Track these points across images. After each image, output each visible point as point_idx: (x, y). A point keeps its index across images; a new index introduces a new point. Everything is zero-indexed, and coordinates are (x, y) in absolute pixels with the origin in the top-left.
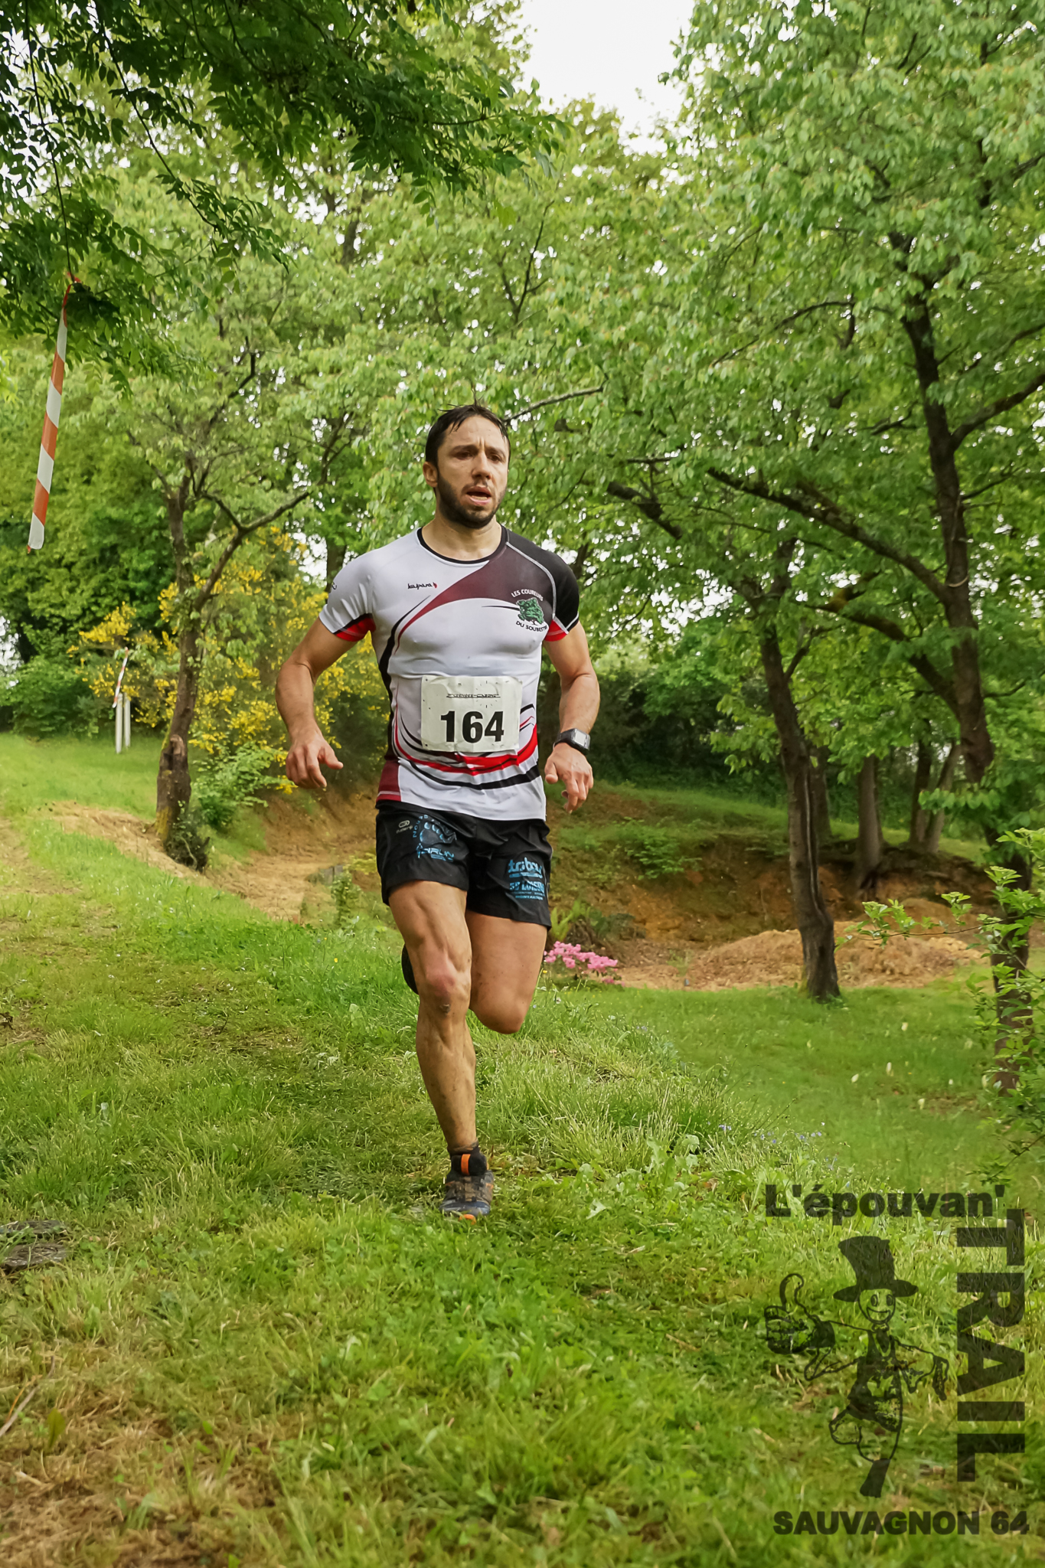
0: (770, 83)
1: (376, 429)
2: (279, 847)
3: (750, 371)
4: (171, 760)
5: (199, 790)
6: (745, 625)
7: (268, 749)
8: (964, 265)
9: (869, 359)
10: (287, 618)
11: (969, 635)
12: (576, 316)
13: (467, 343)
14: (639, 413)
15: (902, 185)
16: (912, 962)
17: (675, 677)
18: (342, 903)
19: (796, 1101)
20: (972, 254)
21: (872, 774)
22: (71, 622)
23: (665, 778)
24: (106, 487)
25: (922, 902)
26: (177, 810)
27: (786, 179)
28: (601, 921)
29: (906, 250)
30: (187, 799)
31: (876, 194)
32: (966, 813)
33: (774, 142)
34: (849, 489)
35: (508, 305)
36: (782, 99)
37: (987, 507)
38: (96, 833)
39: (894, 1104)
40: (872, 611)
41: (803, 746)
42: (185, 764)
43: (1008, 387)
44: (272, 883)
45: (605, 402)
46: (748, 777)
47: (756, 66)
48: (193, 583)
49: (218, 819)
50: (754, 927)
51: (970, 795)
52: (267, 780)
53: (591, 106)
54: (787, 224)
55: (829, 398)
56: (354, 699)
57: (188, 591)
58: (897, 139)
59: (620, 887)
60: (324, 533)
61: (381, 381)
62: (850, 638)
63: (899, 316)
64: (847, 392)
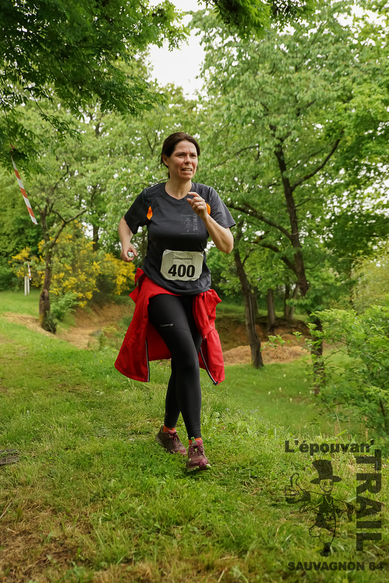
0: (230, 79)
1: (108, 189)
2: (80, 324)
3: (227, 168)
4: (44, 297)
5: (53, 307)
7: (75, 293)
8: (293, 134)
9: (265, 165)
10: (81, 250)
11: (299, 249)
13: (136, 161)
15: (272, 110)
16: (286, 355)
18: (101, 342)
19: (251, 400)
20: (295, 131)
21: (271, 295)
22: (9, 253)
24: (20, 209)
25: (289, 336)
26: (46, 314)
27: (236, 109)
29: (275, 131)
30: (49, 310)
31: (264, 113)
32: (301, 306)
33: (232, 98)
34: (260, 205)
35: (150, 149)
36: (234, 83)
37: (304, 209)
38: (19, 322)
39: (282, 401)
40: (269, 243)
41: (249, 287)
42: (48, 299)
43: (308, 172)
44: (78, 337)
46: (232, 297)
47: (226, 74)
48: (49, 240)
49: (60, 316)
50: (235, 345)
51: (302, 301)
52: (75, 303)
53: (174, 85)
54: (237, 123)
55: (253, 177)
56: (103, 276)
57: (48, 242)
58: (270, 96)
60: (92, 222)
61: (109, 174)
62: (262, 252)
63: (273, 151)
64: (258, 175)
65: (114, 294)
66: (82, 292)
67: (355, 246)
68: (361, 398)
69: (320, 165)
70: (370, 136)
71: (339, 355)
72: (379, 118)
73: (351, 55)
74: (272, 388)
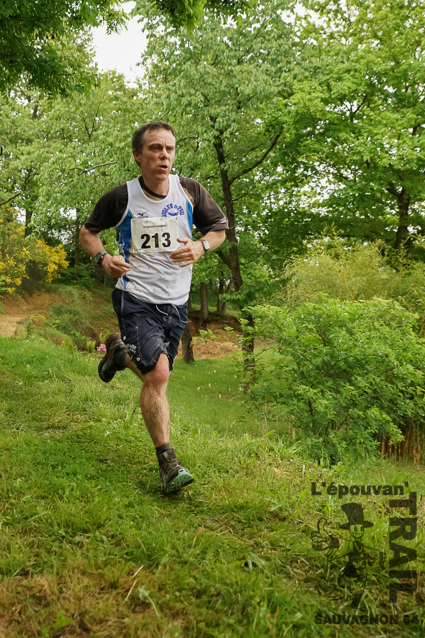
0: (172, 67)
1: (42, 173)
2: (8, 312)
7: (3, 278)
8: (232, 127)
9: (202, 155)
10: (11, 235)
11: (235, 244)
12: (108, 139)
13: (73, 146)
14: (129, 171)
15: (213, 102)
16: (217, 350)
18: (29, 331)
19: (180, 396)
20: (235, 124)
21: (204, 289)
25: (221, 331)
27: (176, 98)
29: (215, 122)
31: (205, 104)
32: (234, 301)
33: (173, 86)
35: (87, 134)
36: (175, 73)
37: (240, 204)
39: (211, 397)
43: (247, 166)
44: (5, 324)
45: (118, 167)
47: (167, 63)
51: (235, 296)
52: (4, 289)
53: (115, 72)
55: (191, 168)
56: (34, 262)
58: (211, 87)
60: (24, 207)
61: (44, 158)
63: (212, 142)
64: (196, 166)
65: (44, 281)
66: (10, 278)
67: (290, 243)
68: (290, 397)
69: (259, 159)
70: (310, 134)
71: (269, 352)
72: (318, 116)
73: (293, 52)
74: (203, 384)
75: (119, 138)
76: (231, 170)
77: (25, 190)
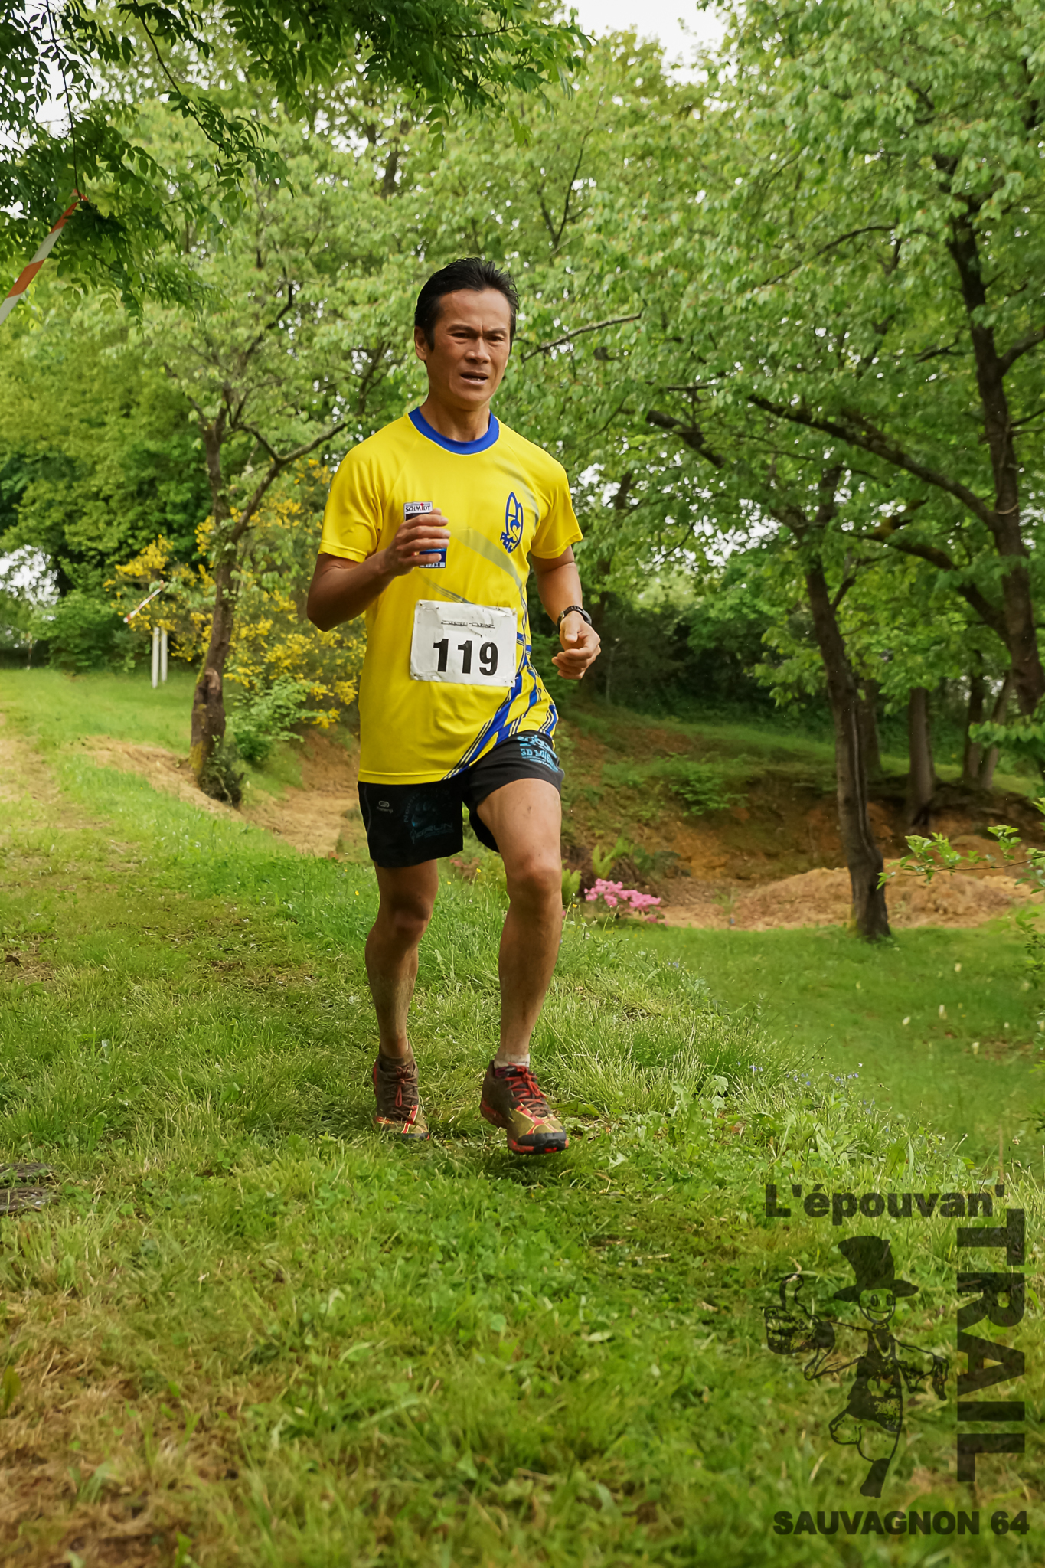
2: (316, 782)
3: (790, 296)
4: (205, 693)
5: (234, 724)
6: (789, 555)
7: (304, 682)
8: (1009, 185)
9: (914, 284)
11: (1019, 564)
12: (614, 243)
14: (678, 340)
15: (945, 109)
16: (964, 902)
17: (721, 609)
19: (845, 1043)
20: (1017, 175)
21: (922, 708)
22: (108, 555)
23: (711, 713)
24: (144, 420)
25: (975, 839)
26: (211, 744)
27: (827, 102)
28: (645, 859)
29: (951, 172)
30: (221, 733)
31: (919, 116)
32: (1018, 746)
33: (814, 66)
34: (894, 417)
35: (548, 234)
36: (822, 23)
37: (1037, 433)
38: (128, 767)
40: (919, 539)
41: (850, 679)
42: (219, 698)
44: (307, 819)
45: (643, 329)
46: (794, 710)
48: (229, 515)
49: (254, 754)
50: (802, 865)
51: (1021, 728)
52: (304, 714)
53: (632, 37)
54: (828, 148)
55: (874, 324)
57: (224, 523)
58: (939, 60)
59: (664, 824)
62: (897, 568)
63: (943, 238)
64: (892, 318)
66: (324, 681)
74: (917, 1006)
75: (645, 240)
76: (1004, 327)
77: (362, 411)
